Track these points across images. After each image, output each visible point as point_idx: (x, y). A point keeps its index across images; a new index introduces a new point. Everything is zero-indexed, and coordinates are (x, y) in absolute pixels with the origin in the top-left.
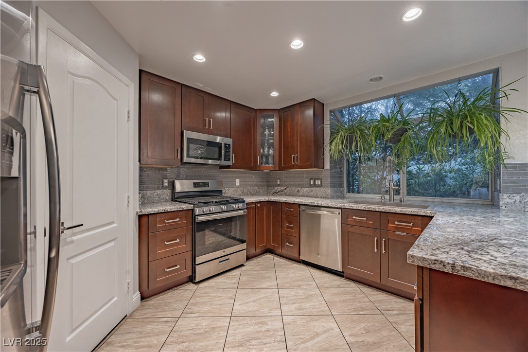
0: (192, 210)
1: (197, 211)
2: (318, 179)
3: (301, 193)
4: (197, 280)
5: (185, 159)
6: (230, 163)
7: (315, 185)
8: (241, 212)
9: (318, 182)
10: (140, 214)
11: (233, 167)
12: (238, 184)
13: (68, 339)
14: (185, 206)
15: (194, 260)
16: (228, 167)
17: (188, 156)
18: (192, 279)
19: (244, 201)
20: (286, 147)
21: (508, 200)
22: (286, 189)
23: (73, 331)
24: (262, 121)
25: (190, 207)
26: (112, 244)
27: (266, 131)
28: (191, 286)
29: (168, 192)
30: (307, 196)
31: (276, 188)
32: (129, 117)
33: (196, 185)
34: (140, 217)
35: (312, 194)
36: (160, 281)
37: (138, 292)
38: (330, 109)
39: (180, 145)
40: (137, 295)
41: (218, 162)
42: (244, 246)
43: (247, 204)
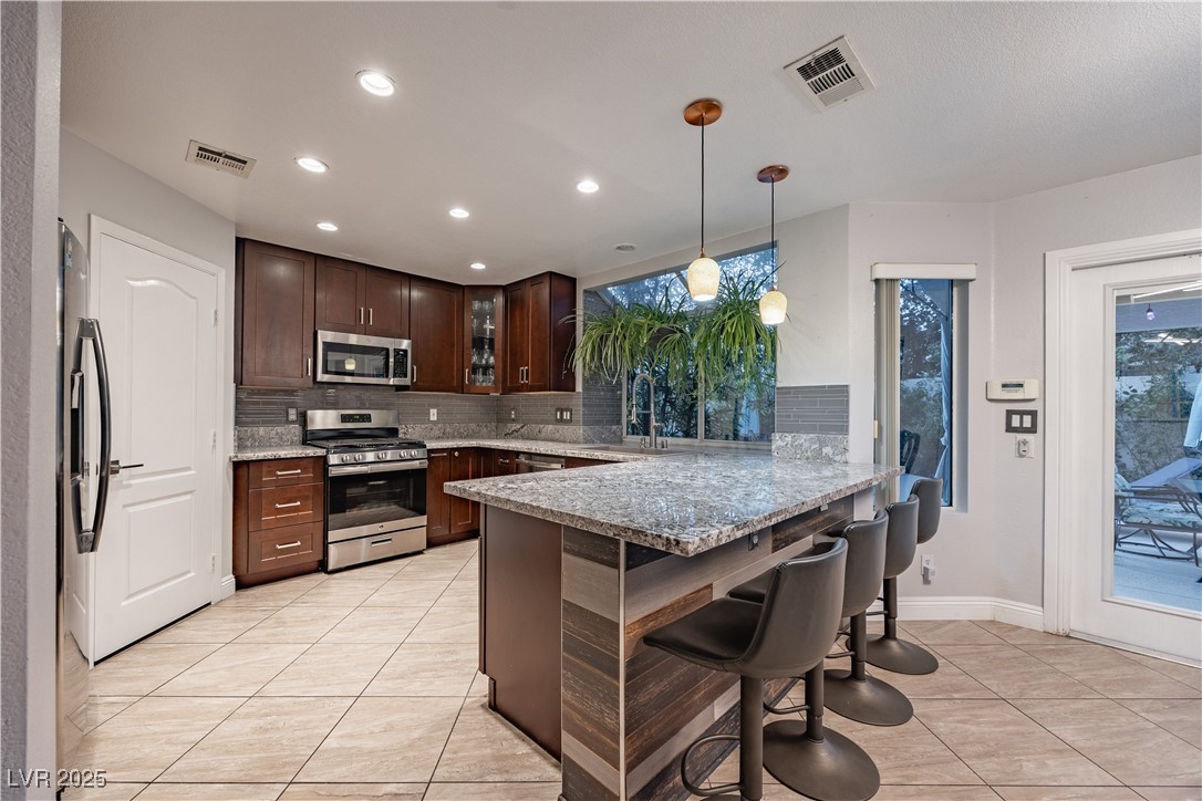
0: (325, 459)
1: (334, 459)
2: (567, 410)
3: (543, 435)
4: (330, 568)
5: (321, 377)
6: (407, 381)
7: (562, 421)
8: (416, 464)
9: (567, 415)
10: (235, 459)
11: (414, 387)
12: (433, 417)
13: (123, 604)
14: (311, 452)
15: (325, 536)
16: (405, 388)
17: (326, 371)
18: (322, 567)
19: (425, 446)
20: (513, 354)
21: (780, 443)
22: (522, 427)
23: (130, 596)
24: (476, 305)
25: (320, 452)
26: (188, 497)
27: (485, 323)
28: (323, 576)
29: (296, 429)
30: (552, 440)
31: (509, 425)
32: (216, 319)
33: (345, 418)
34: (238, 466)
35: (557, 436)
36: (267, 562)
37: (232, 576)
38: (586, 287)
39: (311, 353)
40: (231, 580)
41: (382, 381)
42: (423, 520)
43: (430, 451)
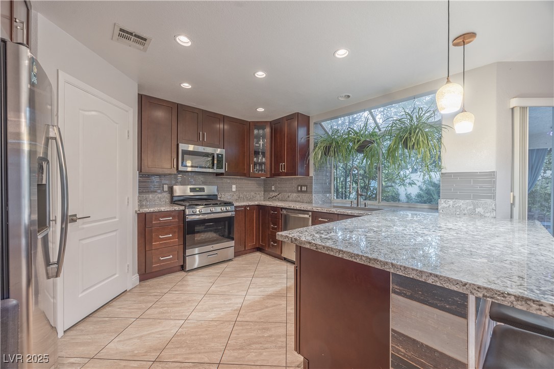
0: (184, 211)
1: (187, 212)
2: (304, 186)
3: (290, 199)
4: (187, 269)
5: (181, 168)
6: (222, 171)
7: (301, 191)
8: (229, 214)
9: (304, 189)
10: (139, 212)
11: (228, 174)
12: (234, 189)
13: (80, 296)
14: (177, 208)
15: (184, 253)
16: (222, 174)
17: (183, 165)
18: (183, 268)
19: (233, 205)
20: (276, 156)
21: (444, 205)
22: (279, 194)
23: (84, 291)
24: (256, 132)
25: (182, 208)
26: (114, 234)
27: (260, 141)
28: (183, 274)
29: (167, 196)
30: (295, 201)
31: (271, 193)
32: (128, 136)
33: (192, 190)
34: (139, 215)
35: (299, 199)
36: (155, 267)
37: (137, 274)
38: (314, 121)
39: (175, 156)
40: (137, 276)
41: (211, 170)
42: (232, 243)
43: (236, 207)
